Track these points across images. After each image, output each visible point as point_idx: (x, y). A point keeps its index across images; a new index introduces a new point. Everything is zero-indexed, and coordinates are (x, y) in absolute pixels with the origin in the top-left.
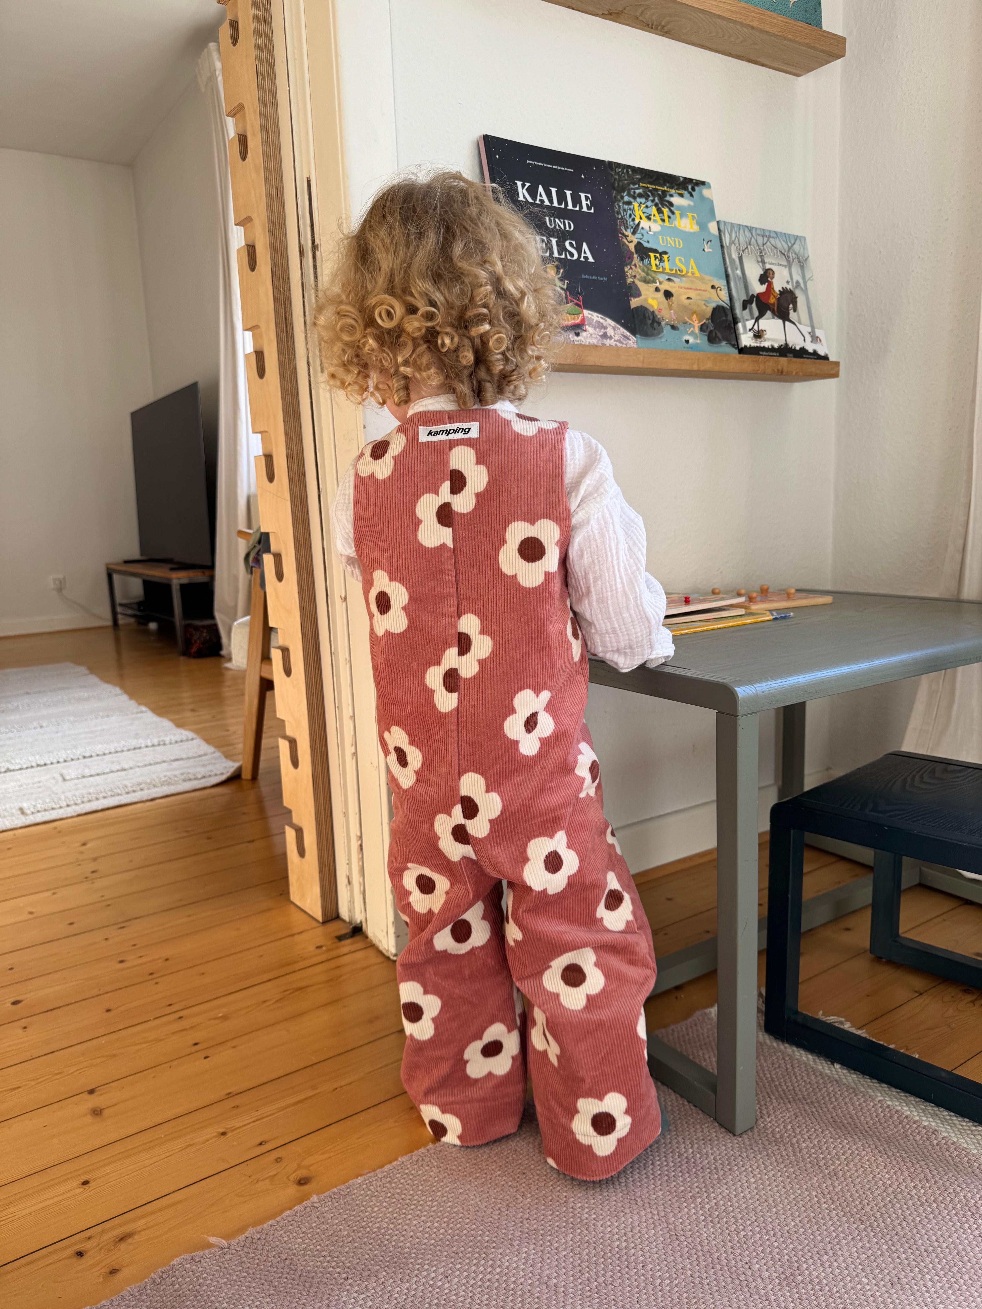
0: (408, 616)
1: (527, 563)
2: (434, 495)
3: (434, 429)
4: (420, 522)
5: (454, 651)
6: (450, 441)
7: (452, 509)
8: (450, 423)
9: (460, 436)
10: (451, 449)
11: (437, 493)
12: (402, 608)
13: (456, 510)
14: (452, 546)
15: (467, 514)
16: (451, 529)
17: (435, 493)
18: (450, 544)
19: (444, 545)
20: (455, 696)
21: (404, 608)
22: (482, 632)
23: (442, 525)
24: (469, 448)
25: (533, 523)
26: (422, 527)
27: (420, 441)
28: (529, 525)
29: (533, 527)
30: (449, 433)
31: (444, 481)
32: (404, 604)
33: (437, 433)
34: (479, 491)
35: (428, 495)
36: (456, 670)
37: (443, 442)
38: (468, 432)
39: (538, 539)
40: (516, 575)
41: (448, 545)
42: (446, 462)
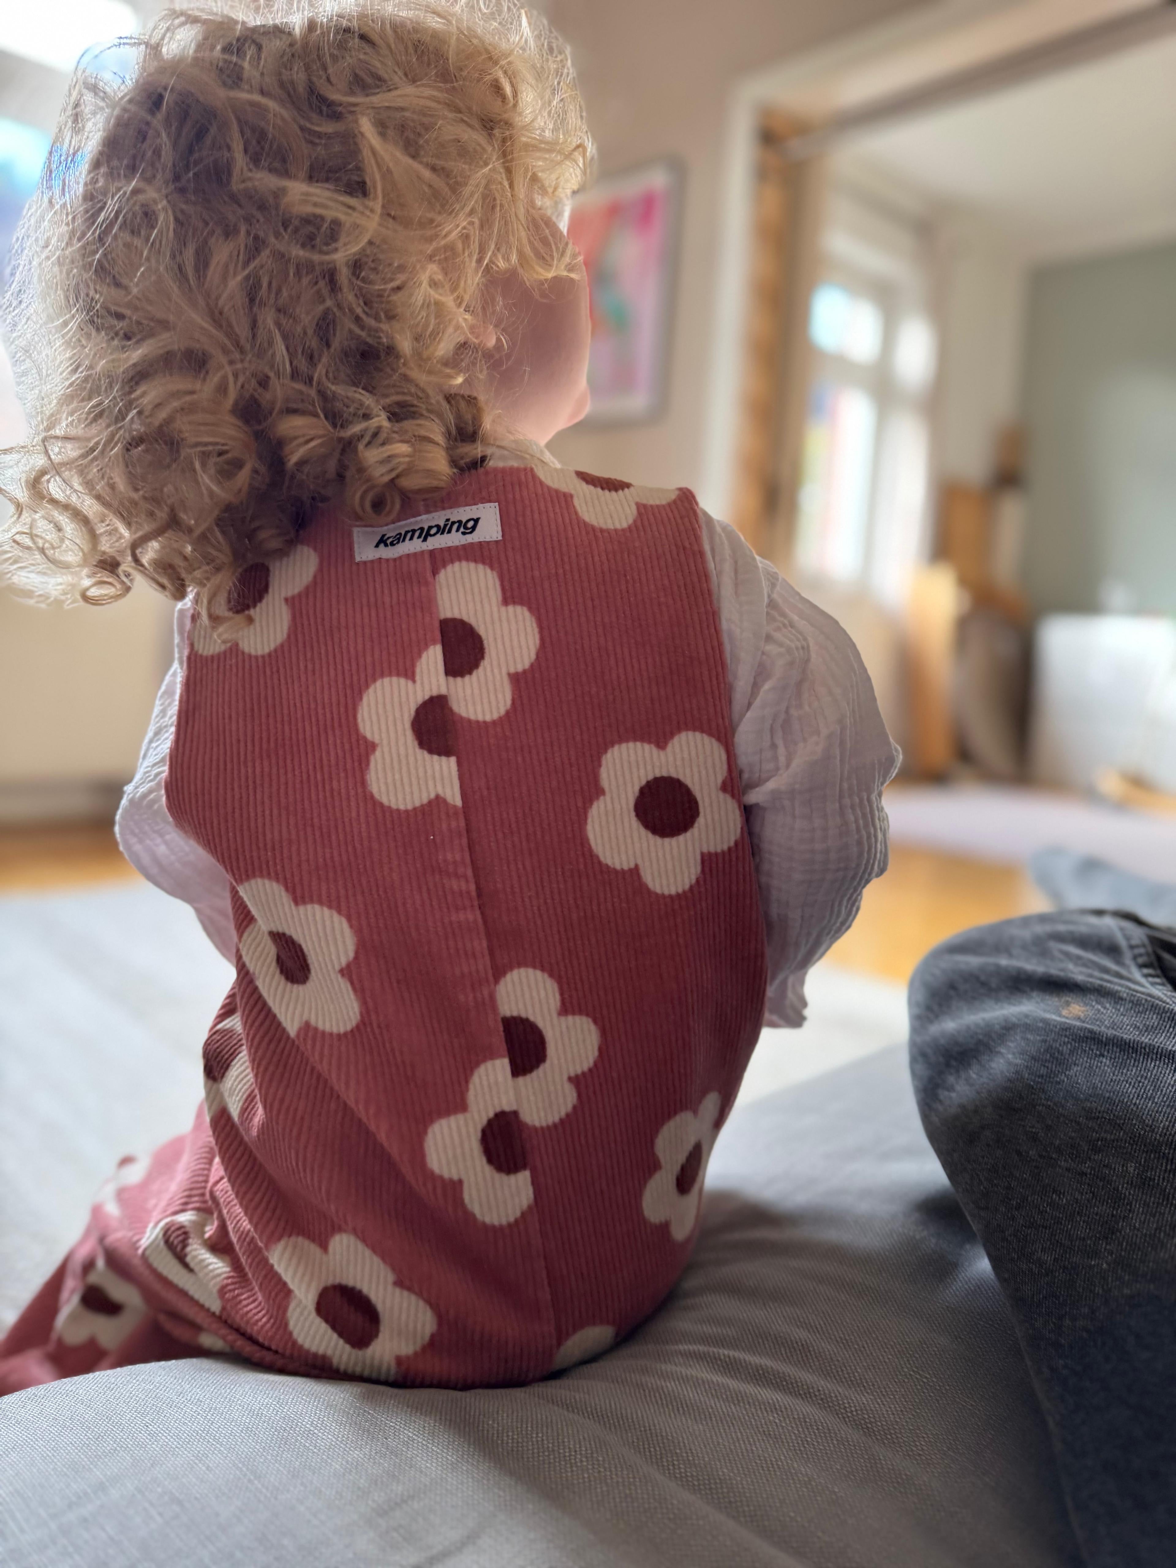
0: (359, 990)
1: (659, 840)
2: (402, 681)
3: (391, 531)
4: (371, 747)
5: (499, 1068)
6: (432, 553)
7: (451, 710)
8: (428, 512)
9: (455, 539)
10: (435, 572)
11: (409, 674)
12: (341, 971)
13: (464, 714)
14: (459, 802)
15: (494, 723)
16: (453, 760)
17: (406, 676)
18: (454, 797)
19: (438, 802)
20: (523, 1178)
21: (346, 972)
22: (566, 1009)
23: (431, 751)
24: (481, 567)
25: (661, 743)
26: (377, 760)
27: (358, 559)
28: (655, 750)
29: (662, 753)
30: (428, 534)
31: (426, 647)
32: (344, 962)
33: (399, 539)
34: (520, 668)
35: (386, 680)
36: (515, 1113)
37: (416, 556)
38: (474, 528)
39: (678, 781)
40: (637, 866)
41: (449, 799)
42: (428, 604)
